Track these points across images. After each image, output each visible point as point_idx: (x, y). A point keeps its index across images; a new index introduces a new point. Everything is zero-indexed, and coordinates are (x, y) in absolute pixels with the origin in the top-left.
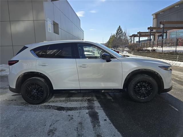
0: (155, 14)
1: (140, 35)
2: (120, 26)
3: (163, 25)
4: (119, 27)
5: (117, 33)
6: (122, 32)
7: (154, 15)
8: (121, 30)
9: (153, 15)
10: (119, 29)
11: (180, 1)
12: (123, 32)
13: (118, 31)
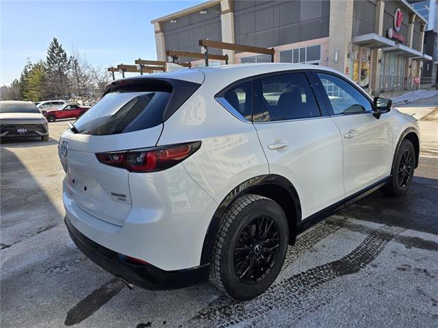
0: (159, 22)
1: (142, 67)
2: (55, 40)
3: (205, 47)
4: (53, 41)
5: (51, 59)
6: (65, 56)
7: (157, 23)
8: (61, 51)
9: (153, 22)
10: (54, 48)
11: (207, 2)
12: (68, 57)
13: (53, 52)
